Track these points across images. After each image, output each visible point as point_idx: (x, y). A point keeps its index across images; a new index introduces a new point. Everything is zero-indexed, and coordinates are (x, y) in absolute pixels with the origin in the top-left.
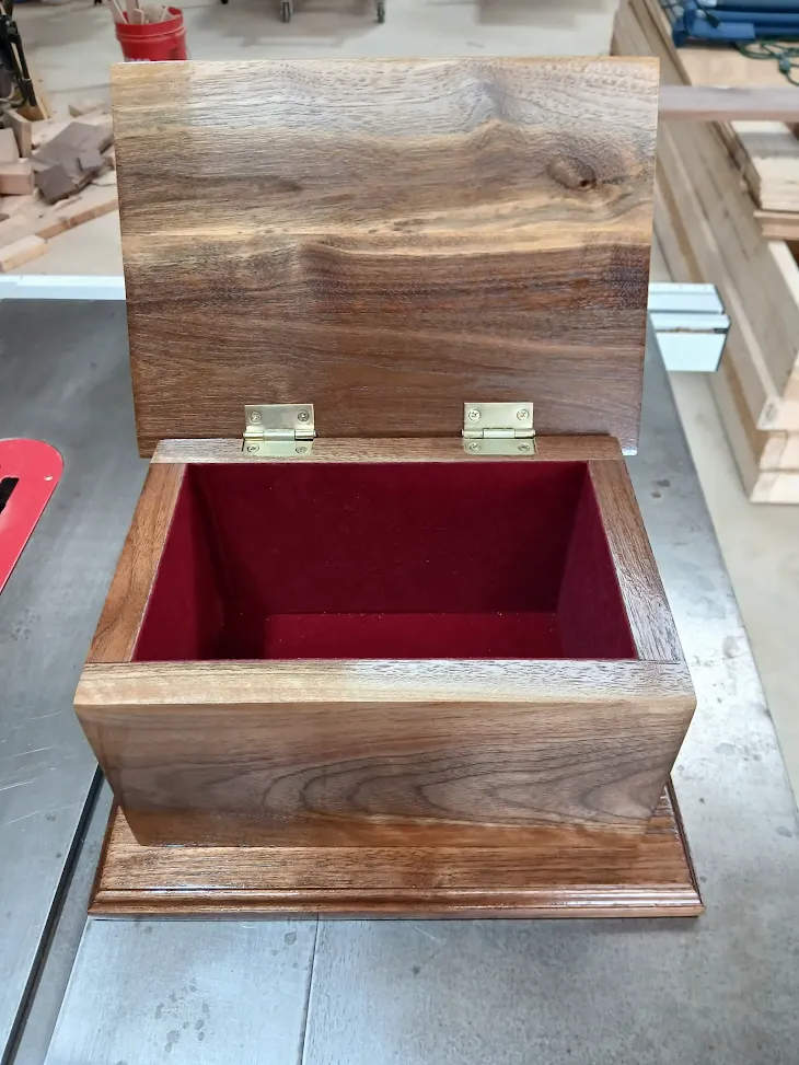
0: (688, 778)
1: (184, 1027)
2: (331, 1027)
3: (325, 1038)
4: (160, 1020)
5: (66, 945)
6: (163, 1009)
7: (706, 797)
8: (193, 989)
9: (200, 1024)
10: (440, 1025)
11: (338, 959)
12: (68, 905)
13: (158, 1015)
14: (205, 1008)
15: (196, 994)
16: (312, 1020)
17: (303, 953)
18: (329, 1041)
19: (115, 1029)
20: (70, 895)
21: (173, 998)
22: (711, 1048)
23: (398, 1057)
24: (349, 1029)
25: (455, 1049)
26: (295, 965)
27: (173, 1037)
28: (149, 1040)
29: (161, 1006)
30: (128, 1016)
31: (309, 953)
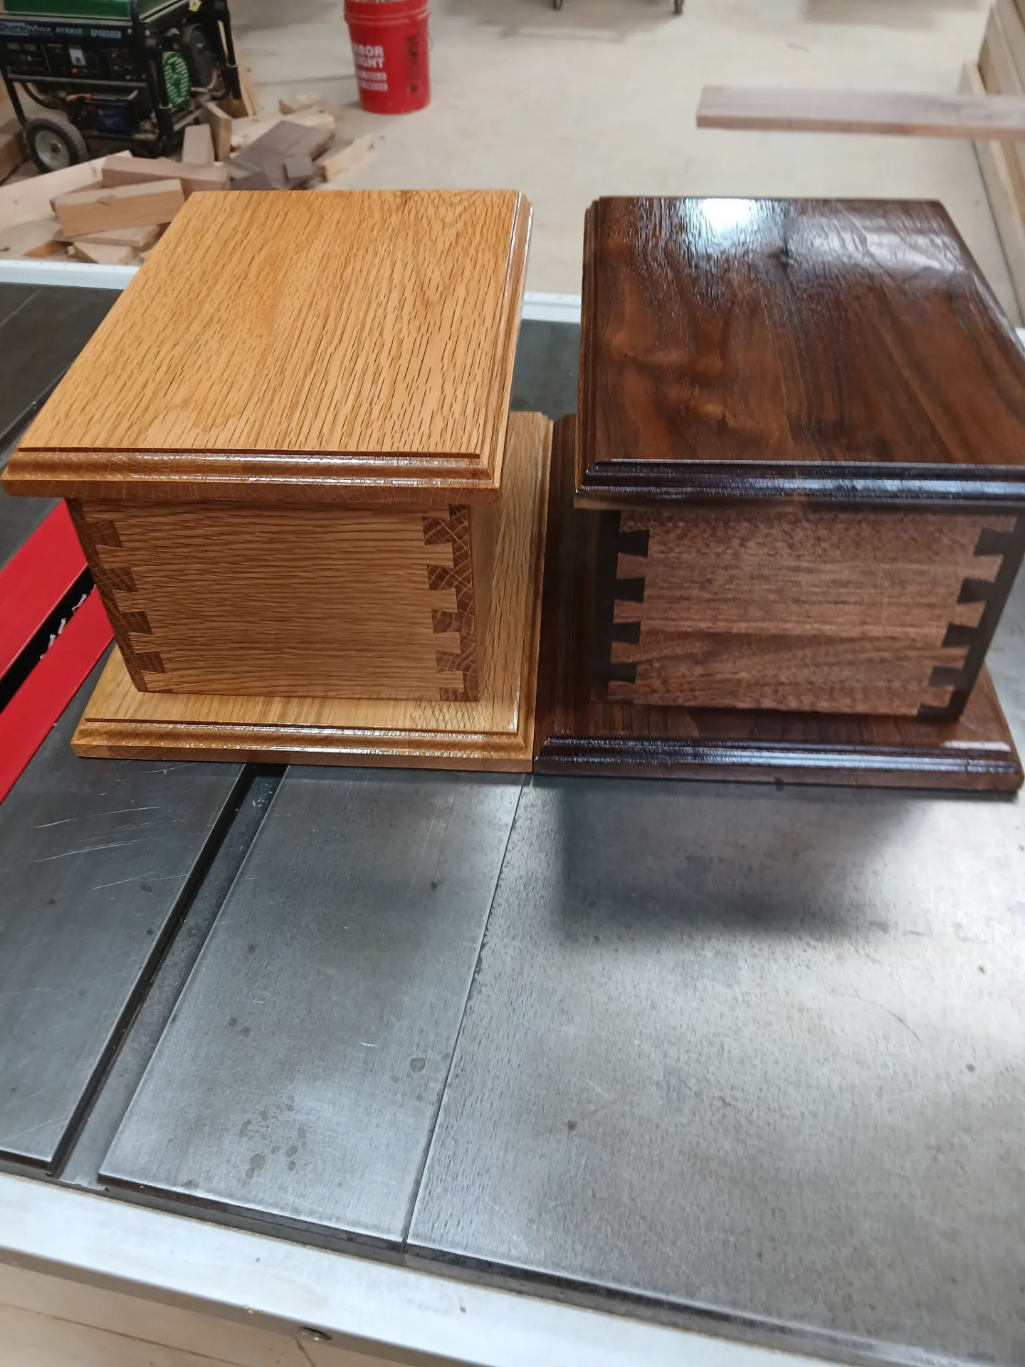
0: (965, 940)
1: (273, 1152)
2: (455, 1177)
3: (445, 1190)
4: (244, 1139)
5: (145, 1039)
6: (250, 1127)
7: (988, 967)
8: (290, 1108)
9: (293, 1150)
10: (594, 1196)
11: (473, 1098)
12: (154, 992)
13: (243, 1132)
14: (302, 1133)
15: (292, 1115)
16: (432, 1167)
17: (431, 1085)
18: (449, 1195)
19: (188, 1142)
20: (158, 981)
21: (264, 1115)
22: (954, 1281)
23: (534, 1227)
24: (477, 1184)
25: (609, 1229)
26: (419, 1098)
27: (257, 1162)
28: (229, 1161)
29: (249, 1122)
30: (206, 1129)
31: (438, 1086)
